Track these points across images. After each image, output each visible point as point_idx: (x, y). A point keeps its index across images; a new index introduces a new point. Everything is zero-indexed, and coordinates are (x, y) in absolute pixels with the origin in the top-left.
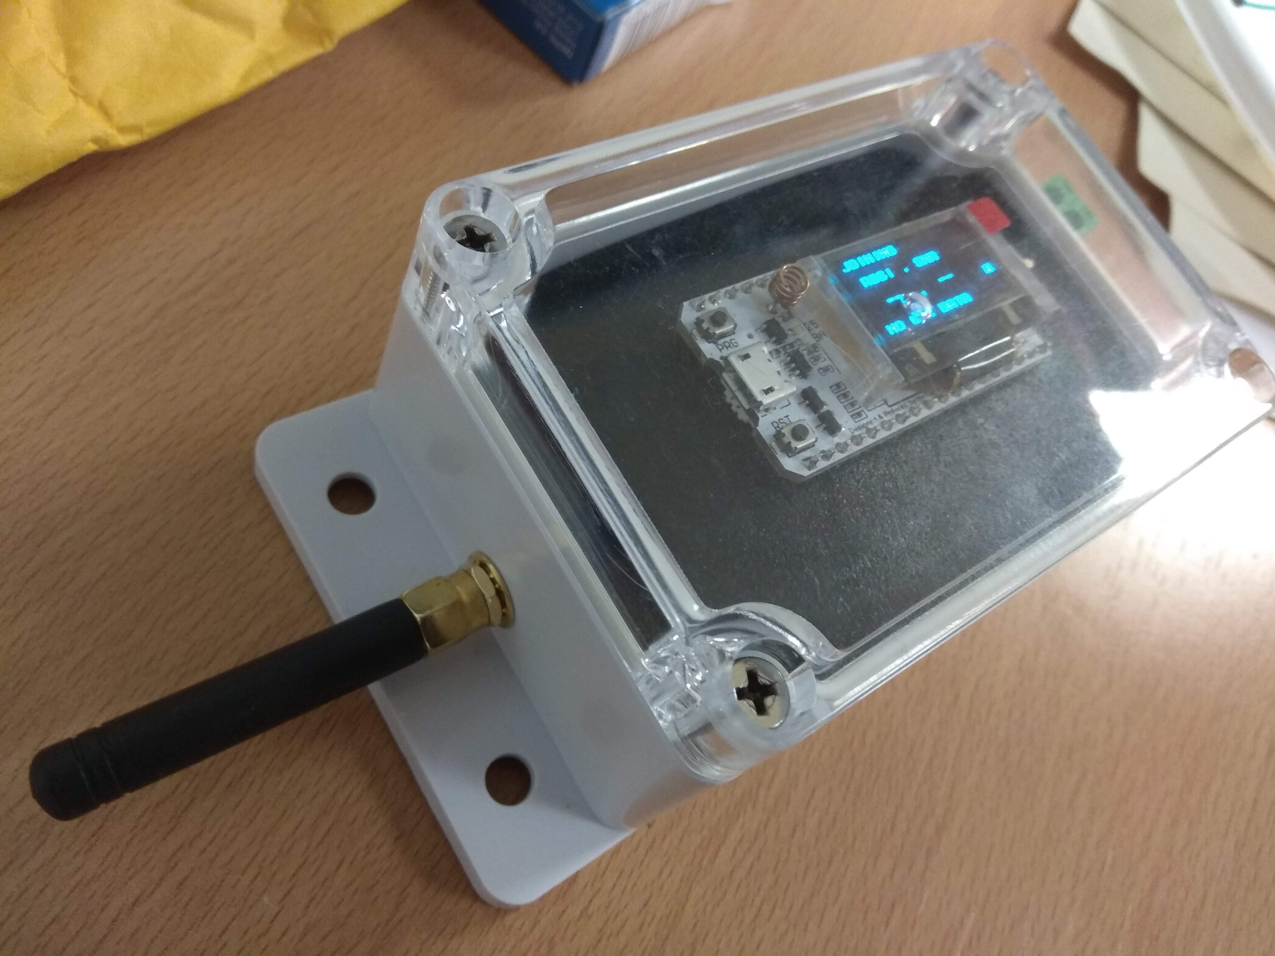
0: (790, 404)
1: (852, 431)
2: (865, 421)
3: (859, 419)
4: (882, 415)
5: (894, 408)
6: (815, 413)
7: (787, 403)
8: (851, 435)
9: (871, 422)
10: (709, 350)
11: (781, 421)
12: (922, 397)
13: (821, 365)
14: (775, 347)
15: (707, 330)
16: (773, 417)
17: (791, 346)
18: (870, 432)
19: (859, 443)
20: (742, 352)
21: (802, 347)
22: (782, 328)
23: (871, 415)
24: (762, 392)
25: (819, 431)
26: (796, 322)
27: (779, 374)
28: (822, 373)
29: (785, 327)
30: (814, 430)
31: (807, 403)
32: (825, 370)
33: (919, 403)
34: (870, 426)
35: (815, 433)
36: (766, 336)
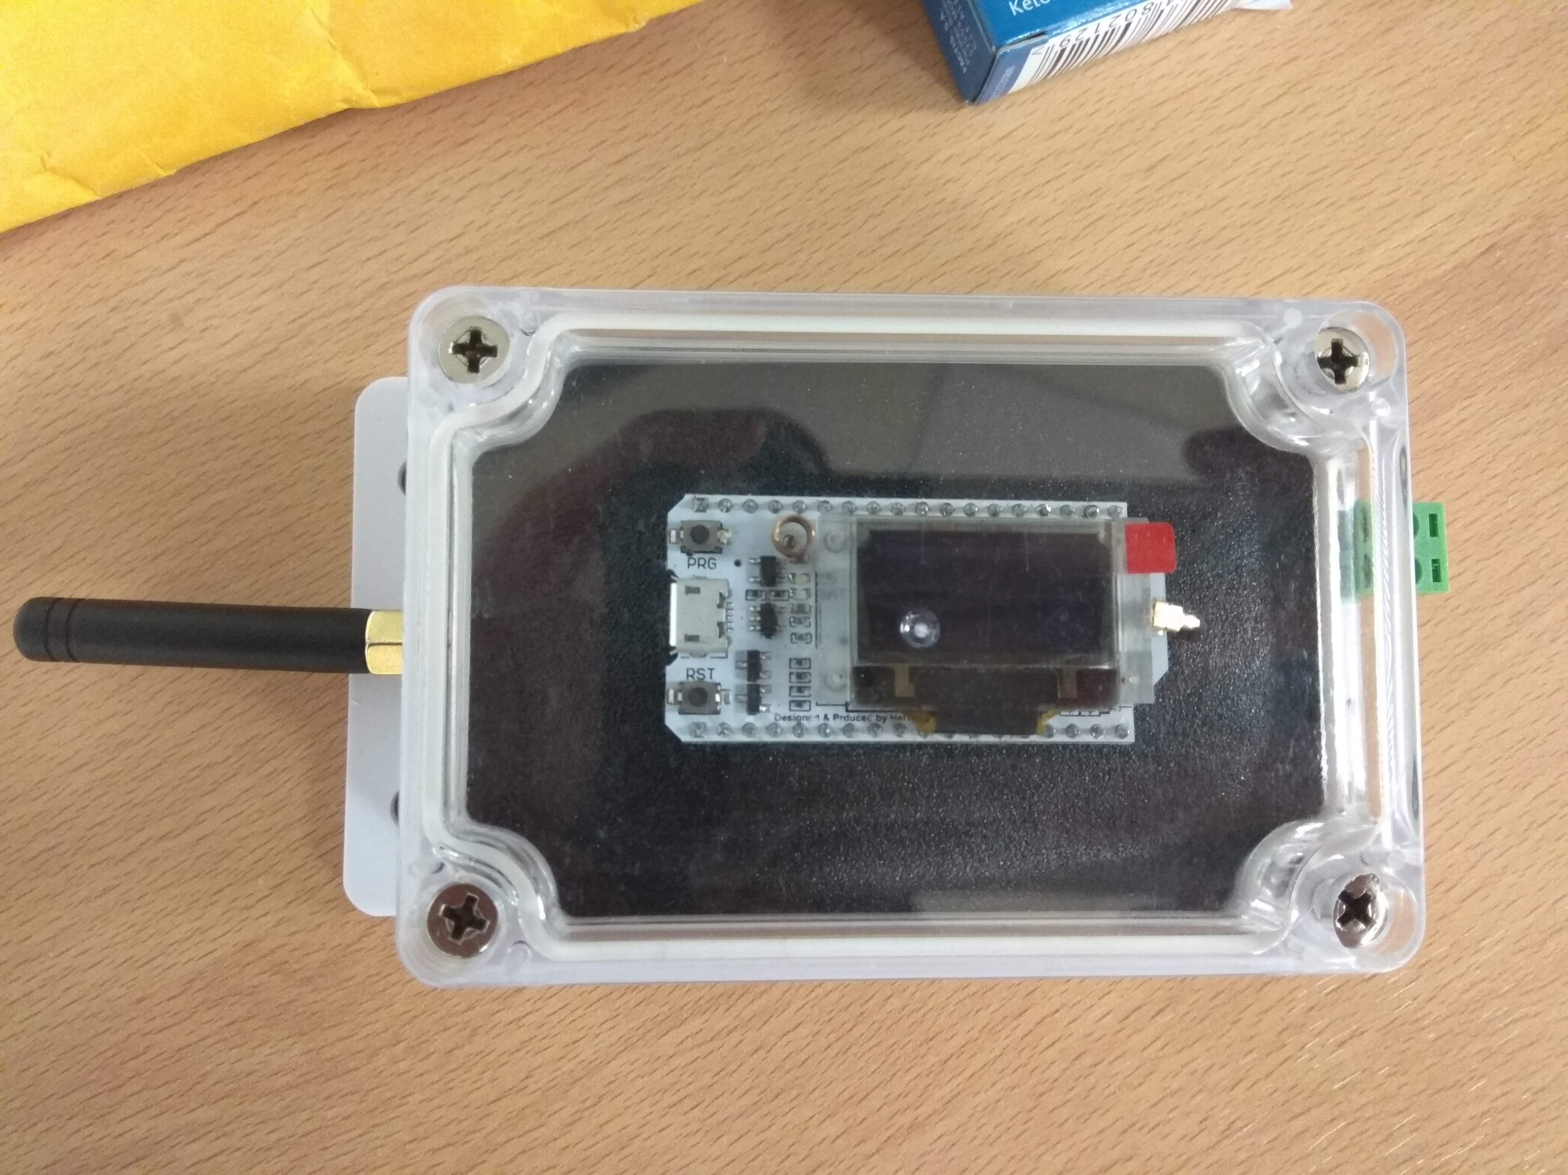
0: (726, 657)
1: (778, 718)
2: (802, 714)
3: (798, 708)
4: (830, 716)
5: (851, 715)
6: (749, 680)
7: (723, 655)
8: (773, 721)
9: (808, 718)
10: (676, 560)
11: (701, 672)
12: (900, 718)
13: (800, 630)
14: (756, 587)
15: (681, 540)
16: (695, 663)
17: (778, 594)
18: (799, 728)
19: (775, 734)
20: (694, 584)
21: (791, 601)
22: (777, 570)
23: (816, 711)
24: (682, 637)
25: (737, 700)
26: (808, 568)
27: (720, 625)
28: (794, 640)
29: (790, 568)
30: (731, 698)
31: (745, 665)
32: (801, 638)
33: (888, 723)
34: (805, 722)
35: (727, 702)
36: (757, 571)
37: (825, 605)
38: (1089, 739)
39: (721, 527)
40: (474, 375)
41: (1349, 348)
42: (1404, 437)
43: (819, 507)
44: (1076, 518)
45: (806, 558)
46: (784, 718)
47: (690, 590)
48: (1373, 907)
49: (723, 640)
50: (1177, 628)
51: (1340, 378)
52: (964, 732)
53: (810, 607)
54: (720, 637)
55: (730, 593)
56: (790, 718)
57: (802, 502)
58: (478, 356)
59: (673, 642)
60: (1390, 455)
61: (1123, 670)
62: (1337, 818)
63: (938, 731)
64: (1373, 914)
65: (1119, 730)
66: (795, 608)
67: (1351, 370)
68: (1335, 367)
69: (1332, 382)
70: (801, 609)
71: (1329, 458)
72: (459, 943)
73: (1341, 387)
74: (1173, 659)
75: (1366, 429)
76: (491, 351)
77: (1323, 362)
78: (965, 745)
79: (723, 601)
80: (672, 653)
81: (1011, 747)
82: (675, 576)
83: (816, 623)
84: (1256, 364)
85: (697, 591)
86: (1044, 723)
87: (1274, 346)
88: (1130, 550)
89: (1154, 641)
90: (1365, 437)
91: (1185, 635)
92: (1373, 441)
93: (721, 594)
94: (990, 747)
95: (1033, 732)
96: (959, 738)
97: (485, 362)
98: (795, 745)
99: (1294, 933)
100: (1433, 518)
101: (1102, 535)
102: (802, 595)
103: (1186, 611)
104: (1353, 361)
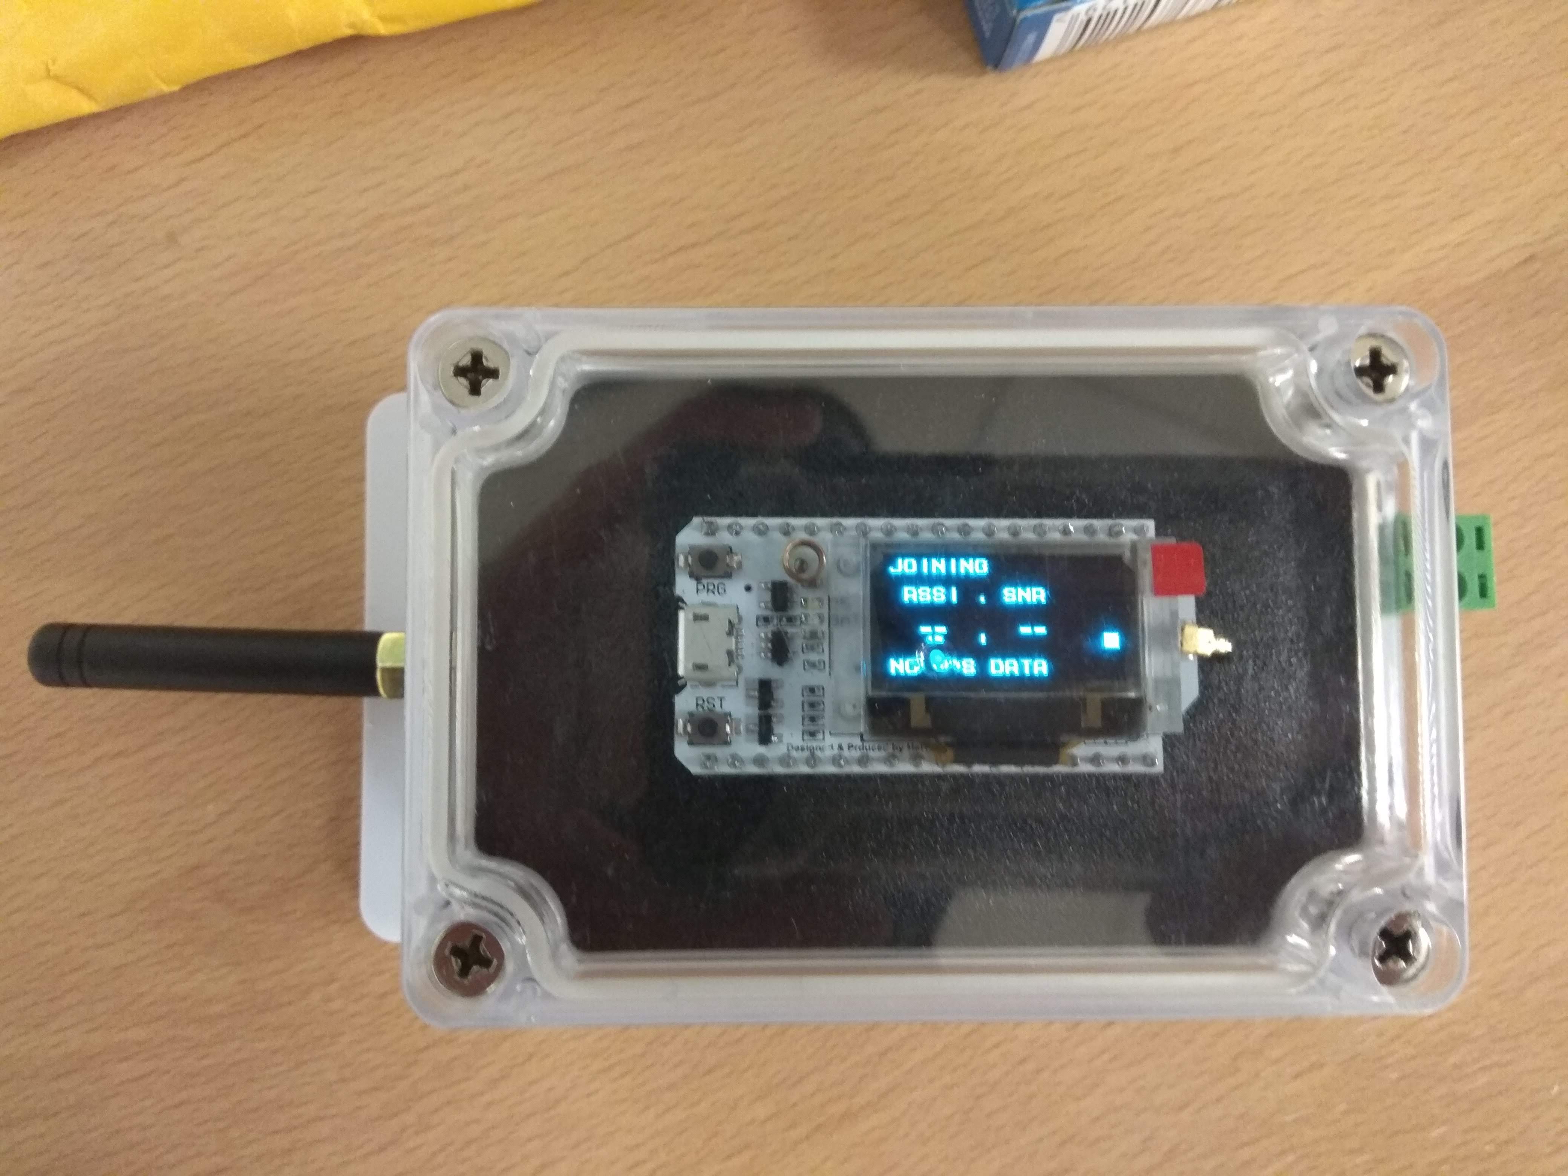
0: (737, 686)
1: (791, 748)
3: (811, 738)
4: (845, 746)
5: (867, 744)
6: (760, 709)
7: (734, 683)
8: (786, 752)
9: (822, 748)
10: (684, 585)
11: (711, 701)
12: (917, 748)
13: (814, 657)
14: (768, 613)
15: (689, 565)
16: (705, 693)
17: (790, 620)
18: (812, 759)
19: (788, 765)
20: (702, 611)
21: (803, 627)
22: (789, 595)
23: (830, 740)
24: (690, 666)
25: (748, 730)
26: (819, 593)
27: (730, 653)
28: (807, 667)
29: (801, 593)
30: (742, 728)
31: (756, 694)
32: (813, 665)
33: (906, 752)
34: (818, 753)
35: (738, 732)
36: (768, 596)
37: (837, 632)
38: (1115, 768)
39: (730, 551)
40: (475, 398)
41: (1389, 356)
42: (1446, 450)
43: (833, 528)
44: (1102, 537)
45: (819, 582)
46: (797, 749)
47: (697, 618)
48: (1413, 944)
49: (734, 669)
50: (1208, 652)
51: (1379, 387)
52: (983, 762)
53: (823, 633)
54: (729, 665)
55: (740, 619)
56: (803, 749)
57: (814, 525)
58: (480, 377)
59: (681, 671)
60: (1432, 469)
61: (1150, 698)
62: (1378, 849)
63: (957, 761)
64: (1413, 953)
65: (1147, 760)
66: (808, 635)
67: (1390, 379)
68: (1373, 375)
69: (1370, 392)
70: (814, 635)
71: (1368, 471)
72: (466, 982)
73: (1379, 397)
74: (1205, 685)
75: (1407, 441)
76: (493, 374)
77: (1360, 372)
78: (986, 776)
79: (732, 629)
80: (680, 682)
81: (1034, 778)
82: (683, 601)
83: (830, 650)
84: (1290, 374)
85: (705, 618)
86: (1069, 751)
87: (1308, 354)
88: (1156, 571)
89: (1183, 665)
90: (1404, 448)
91: (1217, 657)
92: (1414, 455)
93: (730, 622)
94: (1012, 777)
95: (1056, 762)
96: (979, 769)
97: (488, 384)
98: (809, 778)
99: (1332, 970)
100: (1480, 532)
101: (1127, 555)
102: (816, 621)
103: (1217, 634)
104: (1392, 369)
